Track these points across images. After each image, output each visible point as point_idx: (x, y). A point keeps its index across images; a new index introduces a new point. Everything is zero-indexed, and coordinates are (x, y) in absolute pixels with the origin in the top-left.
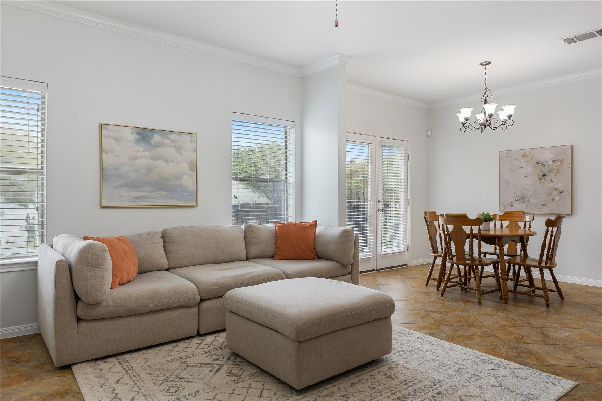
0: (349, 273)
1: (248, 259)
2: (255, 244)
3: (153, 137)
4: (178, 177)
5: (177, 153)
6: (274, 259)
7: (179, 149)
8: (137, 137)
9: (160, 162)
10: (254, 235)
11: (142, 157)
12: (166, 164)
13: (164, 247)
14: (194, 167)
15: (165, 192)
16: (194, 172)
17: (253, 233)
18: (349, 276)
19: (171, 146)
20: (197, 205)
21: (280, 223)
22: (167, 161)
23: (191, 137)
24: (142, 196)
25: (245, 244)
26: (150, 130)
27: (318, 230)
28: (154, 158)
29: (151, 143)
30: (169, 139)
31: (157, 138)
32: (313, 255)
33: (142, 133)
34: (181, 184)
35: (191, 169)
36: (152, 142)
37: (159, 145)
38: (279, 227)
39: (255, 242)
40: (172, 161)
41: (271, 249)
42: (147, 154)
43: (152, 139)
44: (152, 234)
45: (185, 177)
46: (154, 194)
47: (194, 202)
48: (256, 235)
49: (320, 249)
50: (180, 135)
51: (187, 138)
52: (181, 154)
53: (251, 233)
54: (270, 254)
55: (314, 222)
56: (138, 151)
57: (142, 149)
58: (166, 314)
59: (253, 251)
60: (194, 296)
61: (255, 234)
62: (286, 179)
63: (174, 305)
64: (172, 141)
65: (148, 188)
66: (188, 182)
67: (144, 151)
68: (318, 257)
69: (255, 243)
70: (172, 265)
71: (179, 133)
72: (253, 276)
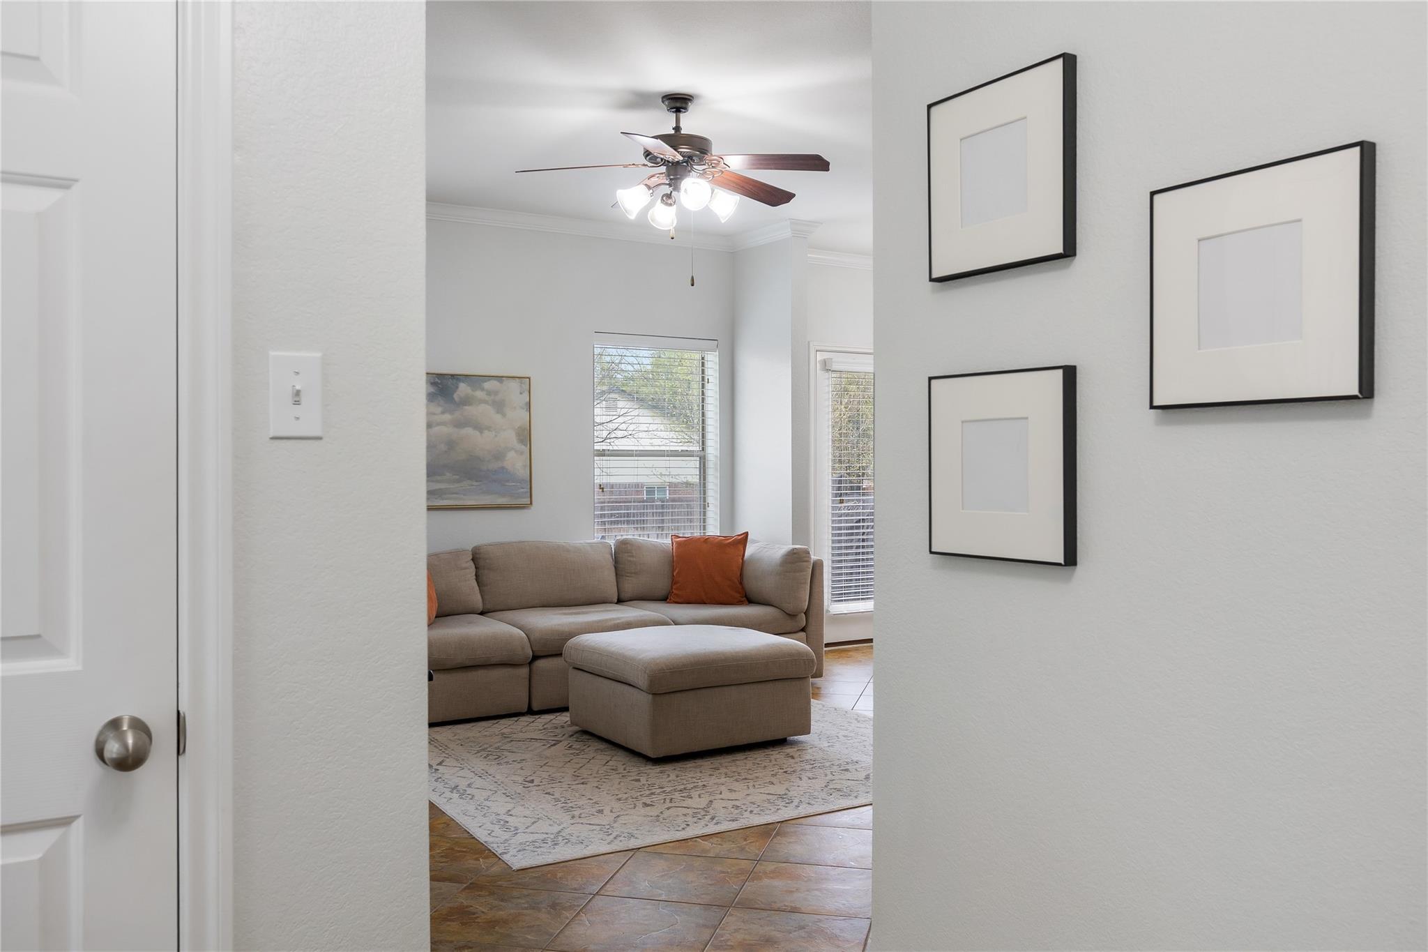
0: (803, 630)
1: (620, 601)
2: (633, 575)
3: (457, 387)
4: (499, 456)
5: (498, 413)
6: (668, 603)
7: (500, 407)
8: (432, 390)
9: (468, 431)
10: (632, 559)
11: (438, 424)
12: (477, 433)
13: (476, 575)
14: (525, 436)
15: (477, 481)
16: (526, 445)
17: (629, 554)
18: (803, 634)
19: (485, 402)
20: (531, 503)
21: (680, 537)
22: (479, 428)
23: (521, 383)
24: (440, 489)
25: (616, 574)
26: (453, 376)
27: (750, 551)
28: (459, 425)
29: (453, 399)
30: (483, 389)
31: (463, 389)
32: (737, 595)
33: (439, 382)
34: (503, 468)
35: (522, 441)
36: (456, 396)
37: (466, 401)
38: (679, 544)
39: (633, 571)
40: (489, 428)
41: (662, 585)
42: (447, 417)
43: (455, 392)
44: (456, 554)
45: (511, 455)
46: (457, 485)
47: (525, 500)
48: (634, 559)
49: (752, 585)
50: (501, 382)
51: (514, 385)
52: (504, 415)
53: (626, 554)
54: (663, 593)
55: (742, 535)
56: (434, 414)
57: (439, 410)
58: (481, 673)
59: (630, 586)
60: (523, 648)
61: (633, 556)
62: (703, 450)
63: (494, 661)
64: (489, 393)
65: (448, 475)
66: (513, 461)
67: (443, 413)
68: (750, 600)
69: (635, 573)
70: (489, 606)
71: (499, 378)
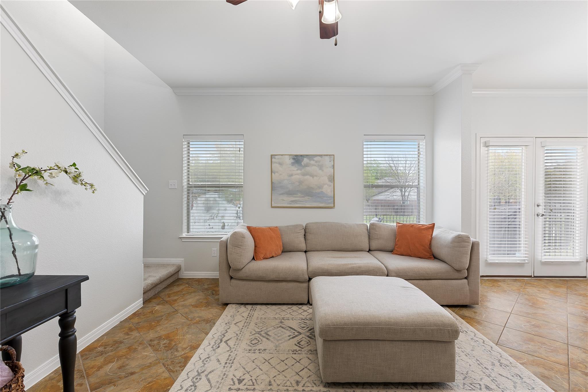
0: (466, 278)
1: (370, 251)
2: (376, 239)
3: (303, 160)
4: (320, 187)
5: (320, 170)
6: (392, 254)
7: (321, 167)
8: (293, 161)
9: (307, 177)
10: (376, 232)
11: (296, 175)
12: (312, 178)
13: (305, 235)
14: (332, 179)
15: (311, 197)
16: (332, 183)
17: (375, 230)
18: (465, 281)
19: (315, 165)
20: (334, 206)
21: (400, 224)
22: (312, 176)
23: (330, 157)
24: (296, 200)
25: (369, 238)
26: (301, 155)
27: (436, 233)
28: (304, 175)
29: (302, 165)
30: (314, 160)
31: (306, 160)
32: (428, 254)
33: (296, 158)
34: (322, 192)
35: (330, 181)
36: (302, 163)
37: (307, 165)
38: (399, 226)
39: (376, 238)
40: (316, 176)
41: (390, 245)
42: (299, 172)
43: (302, 161)
44: (296, 226)
45: (326, 186)
46: (302, 198)
47: (331, 205)
48: (377, 232)
49: (436, 250)
50: (322, 157)
51: (327, 158)
52: (323, 171)
53: (373, 230)
54: (390, 249)
55: (431, 224)
56: (294, 171)
57: (296, 169)
58: (284, 284)
59: (375, 244)
61: (376, 231)
62: (419, 185)
63: (289, 279)
64: (316, 162)
65: (299, 195)
66: (327, 190)
67: (297, 170)
68: (434, 257)
69: (377, 239)
71: (321, 156)
72: (354, 267)
